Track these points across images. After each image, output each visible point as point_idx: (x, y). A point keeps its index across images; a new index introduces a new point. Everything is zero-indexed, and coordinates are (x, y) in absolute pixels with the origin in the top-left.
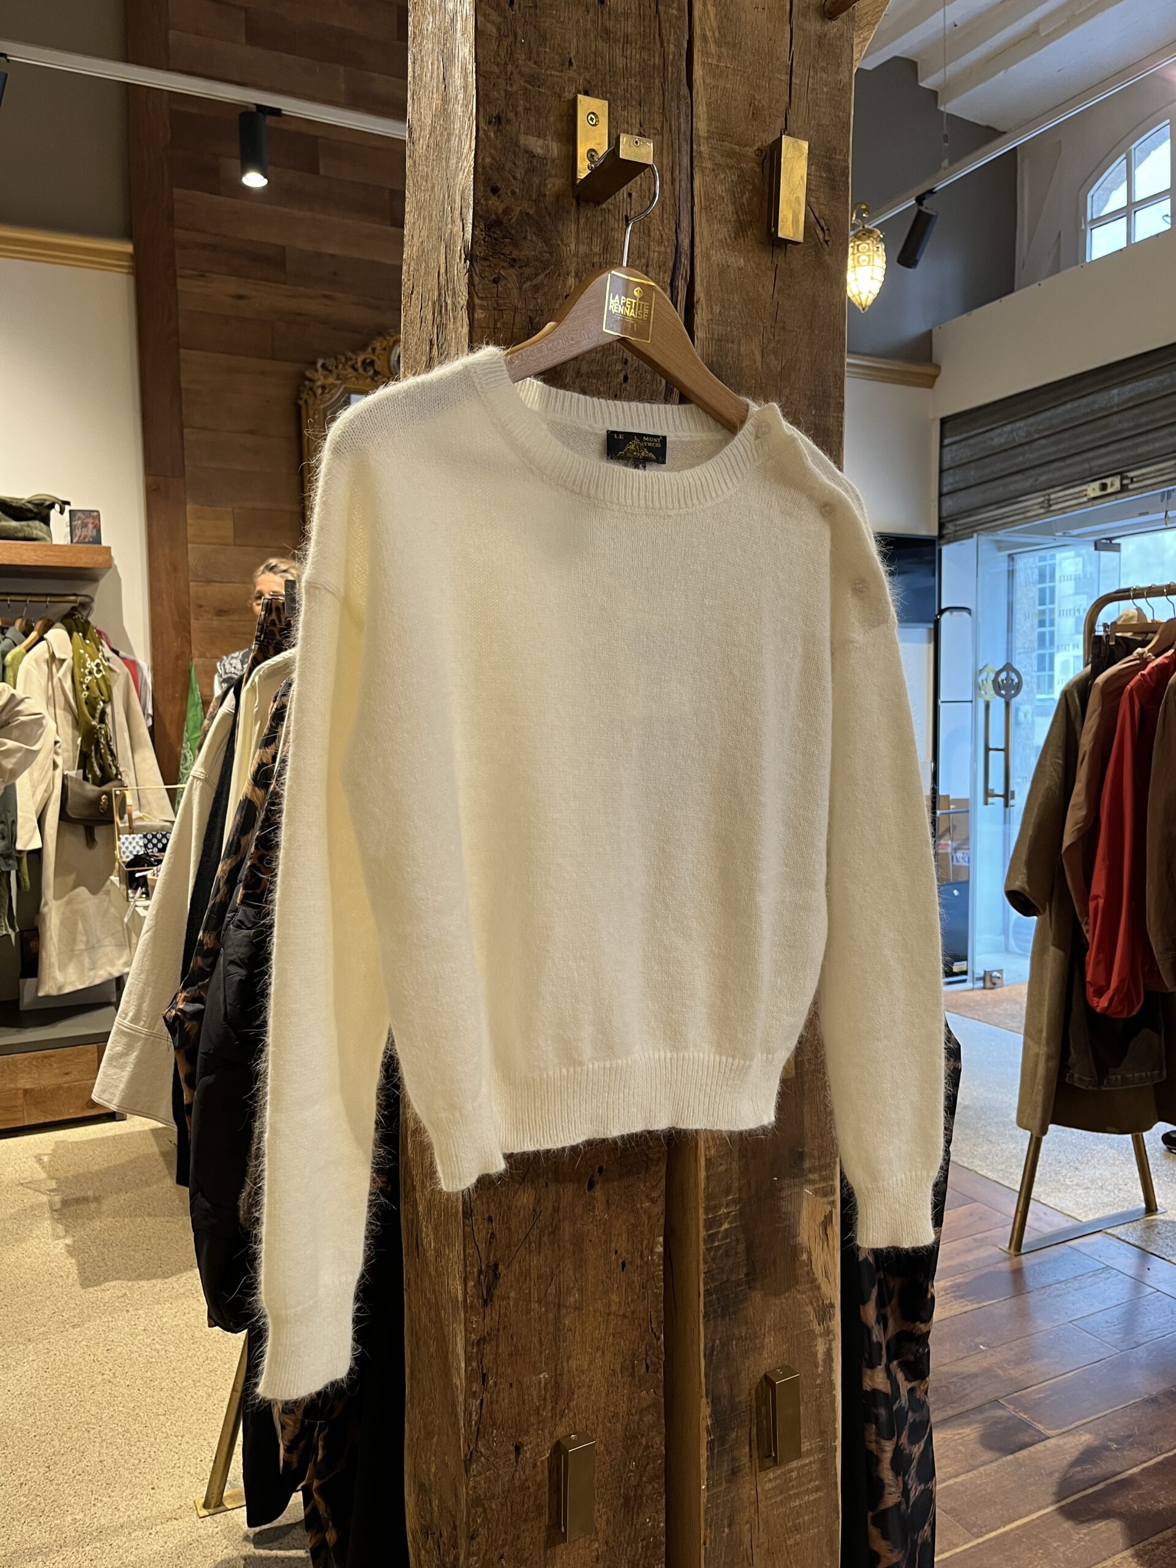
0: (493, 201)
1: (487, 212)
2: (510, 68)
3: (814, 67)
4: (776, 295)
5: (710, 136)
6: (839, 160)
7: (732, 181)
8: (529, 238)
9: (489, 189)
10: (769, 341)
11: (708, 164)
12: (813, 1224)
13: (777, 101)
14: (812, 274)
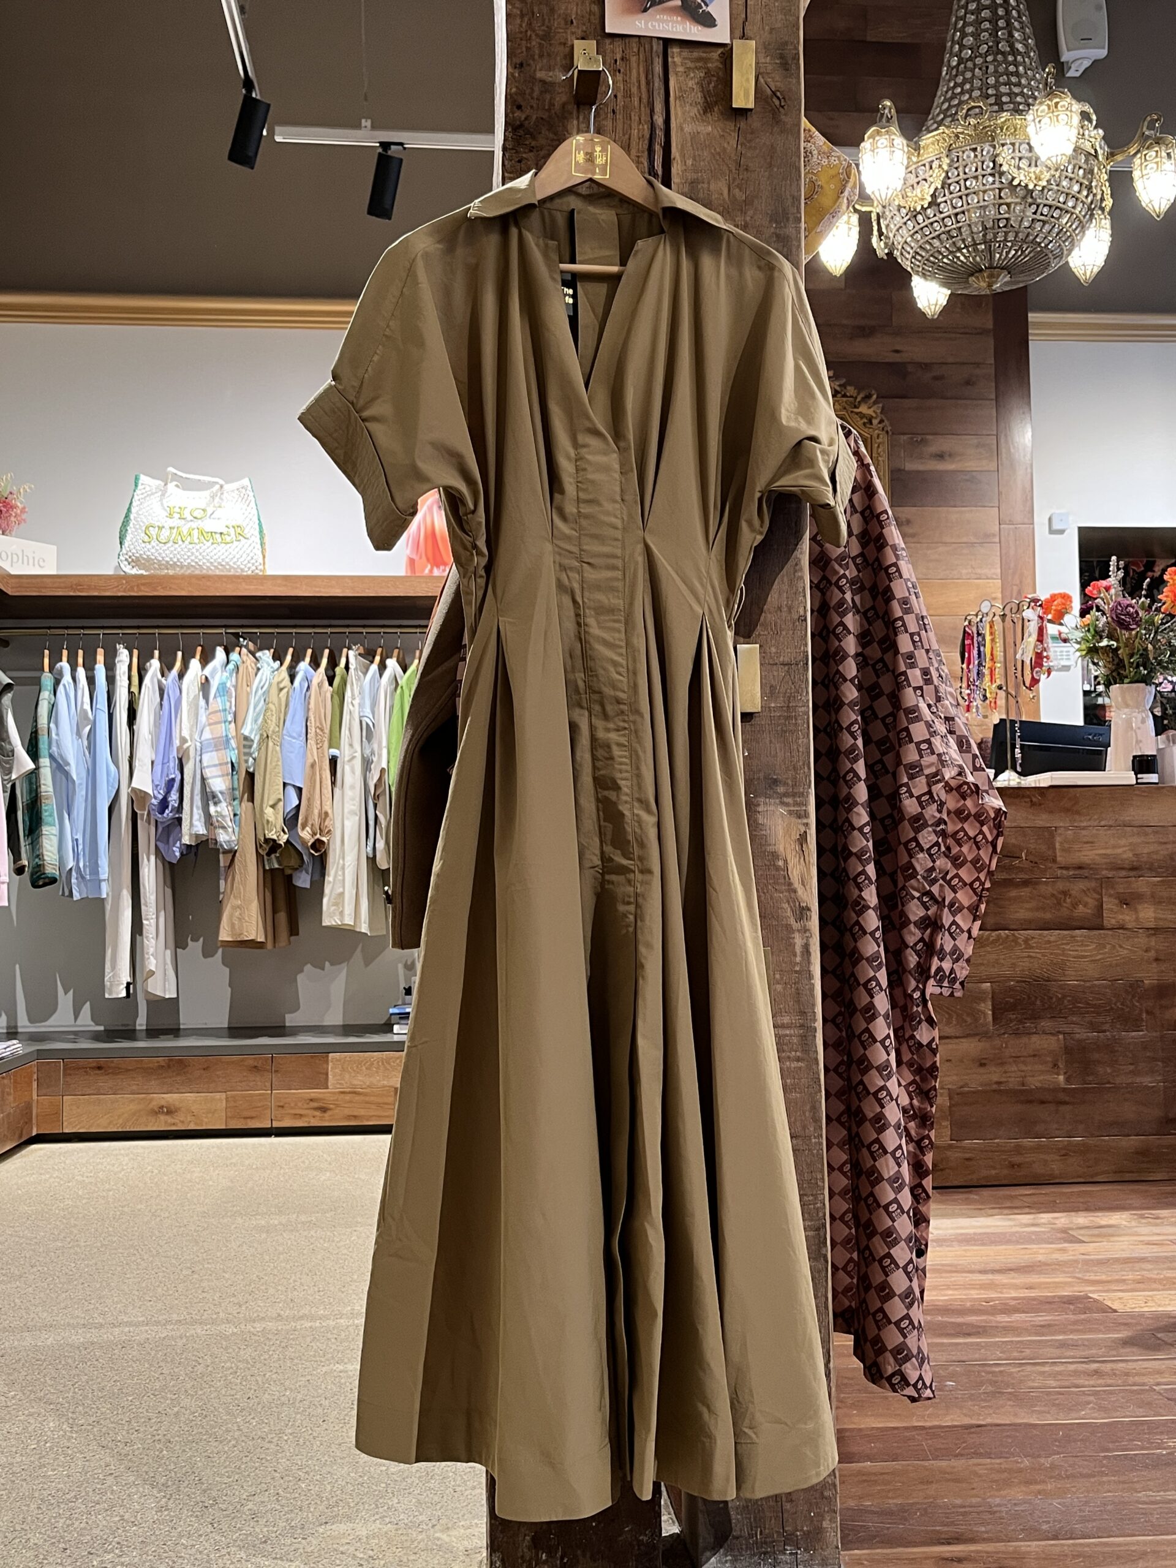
0: (518, 113)
1: (513, 120)
2: (529, 32)
4: (739, 147)
6: (790, 50)
7: (701, 77)
8: (543, 132)
10: (734, 179)
11: (682, 69)
12: (788, 839)
13: (736, 18)
14: (770, 130)
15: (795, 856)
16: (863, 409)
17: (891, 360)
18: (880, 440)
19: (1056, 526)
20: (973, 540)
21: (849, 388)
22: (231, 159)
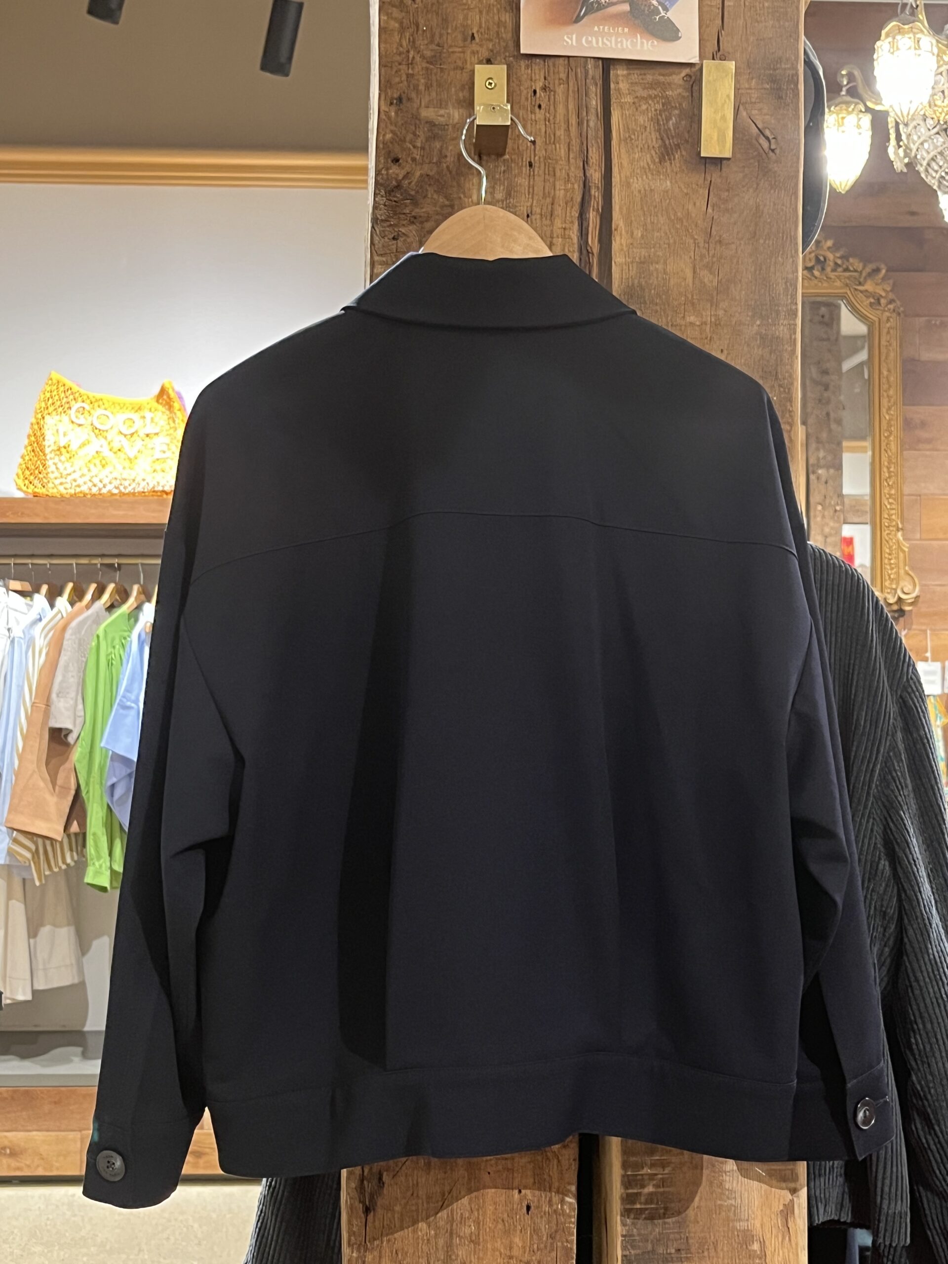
0: (394, 170)
1: (388, 178)
2: (412, 53)
4: (710, 210)
6: (785, 69)
7: (656, 110)
8: (429, 196)
9: (390, 161)
10: (702, 257)
11: (629, 99)
12: (768, 1212)
13: (707, 26)
14: (755, 186)
15: (777, 1236)
16: (869, 286)
17: (907, 225)
18: (888, 325)
21: (851, 260)
22: (90, 12)
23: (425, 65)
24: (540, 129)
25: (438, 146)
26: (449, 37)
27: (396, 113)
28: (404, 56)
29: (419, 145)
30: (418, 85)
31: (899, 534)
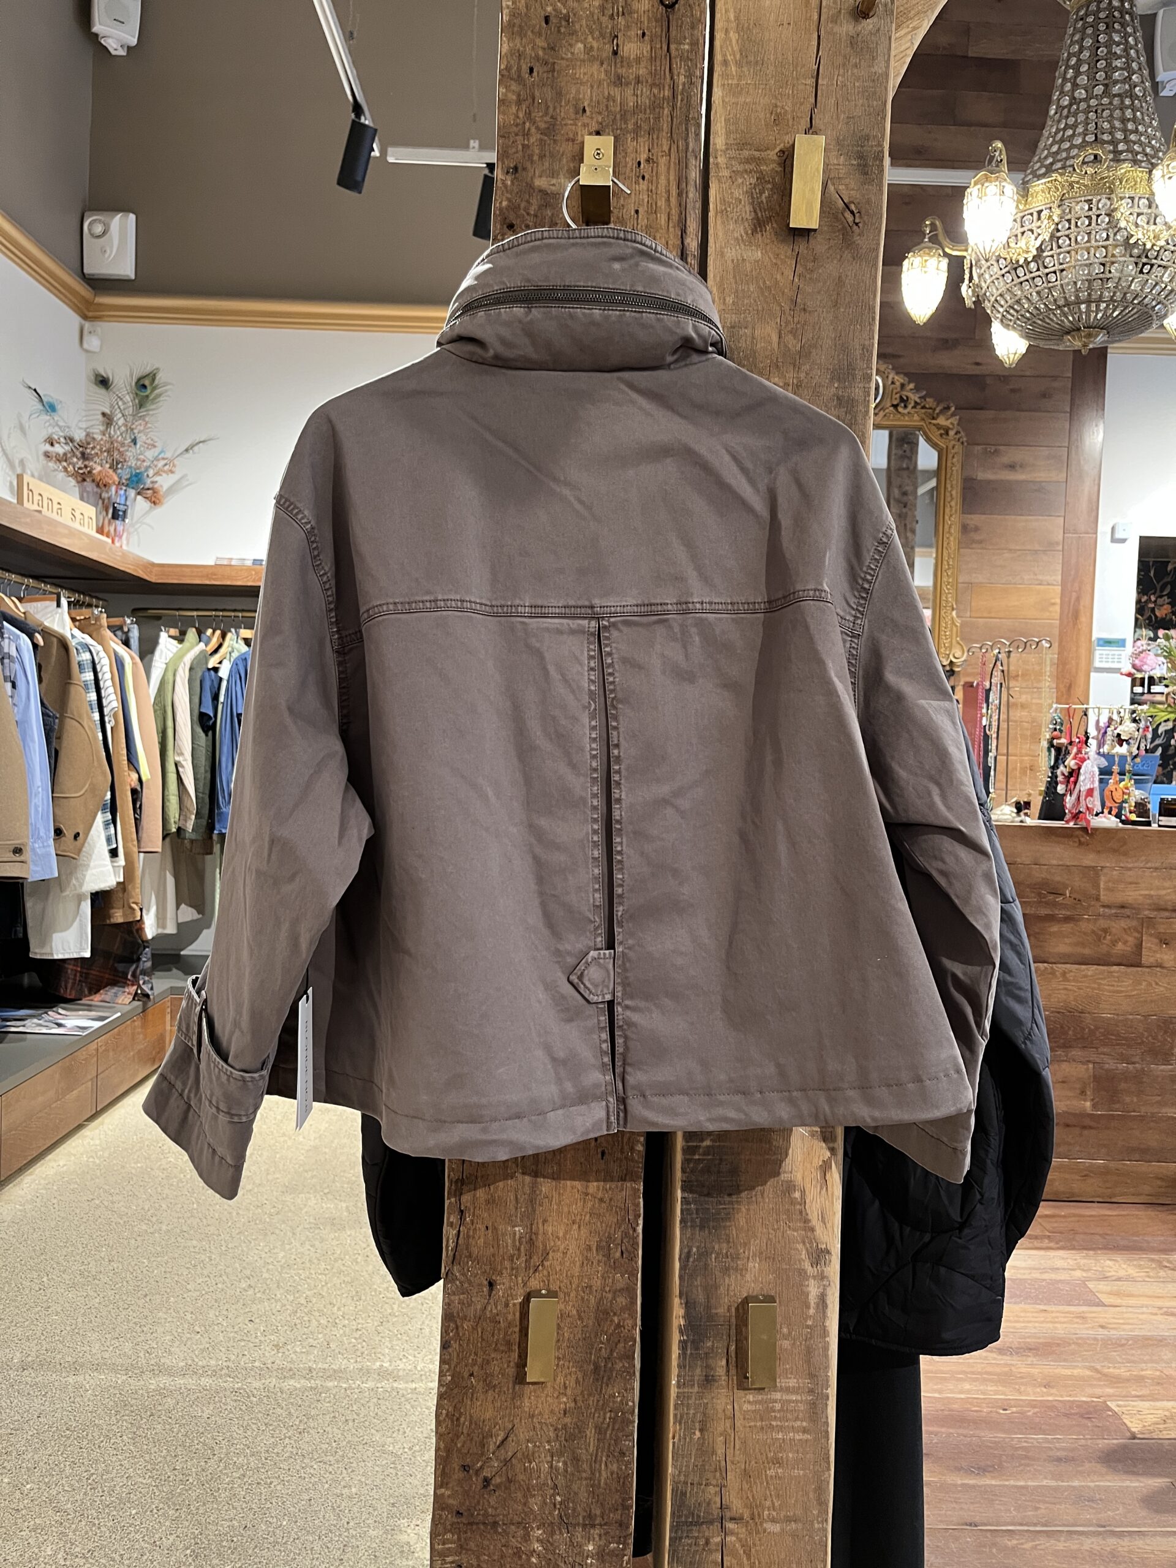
2: (527, 124)
3: (844, 65)
4: (796, 280)
5: (728, 147)
6: (872, 146)
7: (751, 184)
10: (788, 323)
11: (726, 173)
12: (808, 1166)
13: (801, 104)
14: (839, 257)
15: (816, 1187)
16: (942, 421)
17: (971, 372)
18: (955, 451)
19: (1118, 536)
20: (1037, 547)
21: (928, 400)
22: (340, 183)
23: (539, 136)
24: (643, 200)
25: (550, 214)
26: (563, 110)
27: (512, 182)
28: (520, 127)
29: (532, 213)
30: (532, 155)
31: (954, 613)
